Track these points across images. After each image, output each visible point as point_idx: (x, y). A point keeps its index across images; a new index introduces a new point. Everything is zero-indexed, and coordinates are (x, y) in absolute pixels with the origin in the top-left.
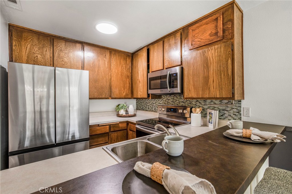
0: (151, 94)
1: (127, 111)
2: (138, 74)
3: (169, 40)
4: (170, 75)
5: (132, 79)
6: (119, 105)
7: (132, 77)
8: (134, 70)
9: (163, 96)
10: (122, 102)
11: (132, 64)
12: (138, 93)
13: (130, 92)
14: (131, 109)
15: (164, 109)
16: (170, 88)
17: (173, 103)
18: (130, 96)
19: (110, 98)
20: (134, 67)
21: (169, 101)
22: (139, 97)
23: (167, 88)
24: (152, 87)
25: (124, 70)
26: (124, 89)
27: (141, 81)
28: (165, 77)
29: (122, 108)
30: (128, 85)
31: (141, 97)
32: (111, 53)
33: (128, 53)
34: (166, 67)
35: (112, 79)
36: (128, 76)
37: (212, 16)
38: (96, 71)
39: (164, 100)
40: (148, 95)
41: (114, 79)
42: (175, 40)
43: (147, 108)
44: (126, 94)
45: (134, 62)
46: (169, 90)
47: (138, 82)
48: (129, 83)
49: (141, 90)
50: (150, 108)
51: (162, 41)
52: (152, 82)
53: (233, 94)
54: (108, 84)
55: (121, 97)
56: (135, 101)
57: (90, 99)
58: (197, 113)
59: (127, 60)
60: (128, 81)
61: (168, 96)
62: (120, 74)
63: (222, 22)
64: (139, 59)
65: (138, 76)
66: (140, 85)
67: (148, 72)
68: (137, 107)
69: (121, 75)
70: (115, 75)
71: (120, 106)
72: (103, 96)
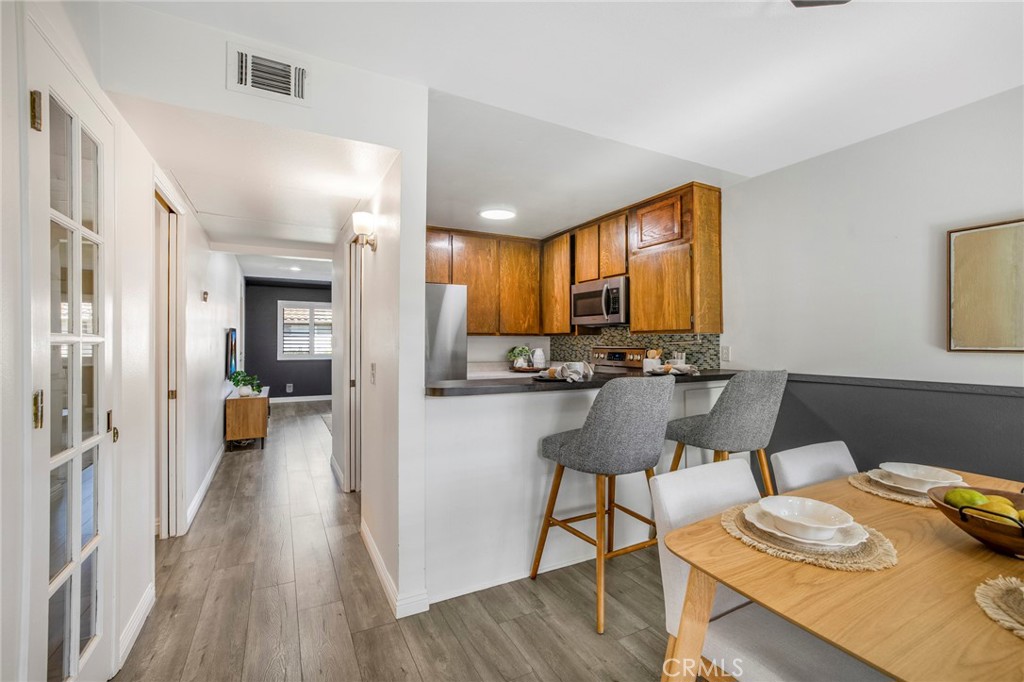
0: (579, 326)
1: (530, 362)
2: (554, 284)
3: (608, 226)
4: (608, 290)
5: (540, 295)
6: (514, 349)
7: (541, 291)
8: (545, 275)
9: (603, 330)
10: (520, 343)
11: (542, 263)
12: (552, 324)
13: (537, 321)
14: (540, 357)
15: (602, 356)
16: (608, 314)
17: (621, 343)
18: (536, 331)
19: (498, 333)
20: (545, 269)
21: (615, 340)
22: (555, 331)
23: (602, 314)
24: (579, 312)
25: (526, 277)
26: (525, 316)
27: (558, 299)
28: (598, 294)
29: (520, 354)
30: (533, 306)
31: (560, 332)
32: (499, 243)
33: (533, 240)
34: (602, 275)
35: (502, 296)
36: (533, 289)
37: (667, 199)
38: (473, 281)
39: (606, 337)
40: (573, 327)
41: (505, 295)
42: (618, 227)
43: (573, 356)
44: (529, 326)
45: (546, 259)
46: (606, 318)
47: (553, 300)
48: (536, 304)
49: (559, 317)
50: (579, 355)
51: (597, 227)
52: (579, 302)
53: (692, 324)
54: (494, 306)
55: (519, 331)
56: (547, 341)
57: (469, 334)
58: (653, 358)
59: (530, 256)
60: (533, 299)
61: (613, 329)
62: (517, 284)
63: (679, 212)
64: (556, 256)
65: (553, 288)
66: (558, 307)
67: (572, 282)
68: (552, 355)
69: (520, 288)
70: (507, 289)
71: (517, 351)
72: (486, 330)
